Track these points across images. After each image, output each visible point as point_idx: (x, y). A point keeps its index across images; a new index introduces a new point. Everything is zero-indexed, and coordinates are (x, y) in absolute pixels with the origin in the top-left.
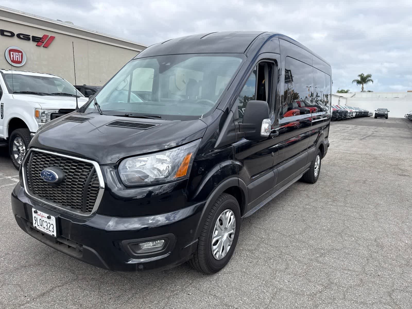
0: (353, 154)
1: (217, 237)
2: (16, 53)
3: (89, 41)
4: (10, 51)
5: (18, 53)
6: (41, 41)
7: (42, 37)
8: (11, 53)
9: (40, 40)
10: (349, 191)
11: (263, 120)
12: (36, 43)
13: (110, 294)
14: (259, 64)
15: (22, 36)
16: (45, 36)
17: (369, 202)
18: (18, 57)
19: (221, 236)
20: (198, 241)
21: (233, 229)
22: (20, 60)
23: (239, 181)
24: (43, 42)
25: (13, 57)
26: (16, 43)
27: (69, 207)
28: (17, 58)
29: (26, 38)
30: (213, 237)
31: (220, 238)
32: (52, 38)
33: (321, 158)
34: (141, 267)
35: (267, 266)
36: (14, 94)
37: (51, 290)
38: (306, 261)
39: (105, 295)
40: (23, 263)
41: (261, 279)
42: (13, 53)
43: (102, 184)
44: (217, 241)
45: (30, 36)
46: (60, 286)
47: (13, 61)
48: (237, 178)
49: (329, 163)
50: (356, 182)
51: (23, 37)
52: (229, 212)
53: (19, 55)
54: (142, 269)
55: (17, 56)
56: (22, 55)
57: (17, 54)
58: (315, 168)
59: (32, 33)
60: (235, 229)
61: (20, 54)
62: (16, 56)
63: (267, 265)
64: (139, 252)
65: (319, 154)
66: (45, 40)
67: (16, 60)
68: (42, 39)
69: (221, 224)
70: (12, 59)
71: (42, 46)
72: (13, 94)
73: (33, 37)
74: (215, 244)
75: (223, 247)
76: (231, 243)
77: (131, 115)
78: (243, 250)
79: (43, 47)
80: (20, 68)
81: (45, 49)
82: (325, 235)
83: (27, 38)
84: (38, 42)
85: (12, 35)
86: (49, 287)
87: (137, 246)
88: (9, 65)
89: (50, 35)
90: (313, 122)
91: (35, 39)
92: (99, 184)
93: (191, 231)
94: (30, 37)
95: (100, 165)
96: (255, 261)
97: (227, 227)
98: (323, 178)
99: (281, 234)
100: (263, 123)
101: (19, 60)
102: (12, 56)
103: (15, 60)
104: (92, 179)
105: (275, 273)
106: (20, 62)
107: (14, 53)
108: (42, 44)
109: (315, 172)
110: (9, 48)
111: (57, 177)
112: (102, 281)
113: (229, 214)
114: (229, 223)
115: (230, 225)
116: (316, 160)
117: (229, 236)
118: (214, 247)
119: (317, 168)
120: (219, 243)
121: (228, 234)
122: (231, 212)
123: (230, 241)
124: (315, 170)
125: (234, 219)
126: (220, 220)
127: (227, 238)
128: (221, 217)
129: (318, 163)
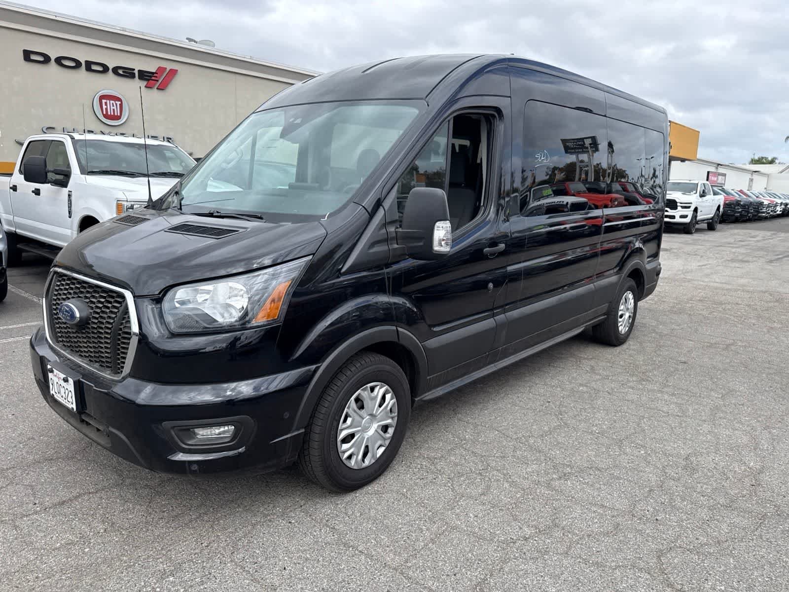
0: (736, 290)
1: (352, 428)
2: (112, 102)
3: (238, 76)
4: (102, 97)
5: (114, 102)
6: (153, 78)
7: (154, 71)
8: (104, 101)
9: (151, 77)
10: (685, 363)
11: (435, 223)
12: (145, 83)
13: (164, 512)
14: (455, 118)
15: (121, 72)
16: (161, 70)
17: (714, 387)
18: (115, 108)
19: (360, 428)
20: (305, 434)
21: (392, 418)
22: (119, 114)
23: (399, 333)
24: (158, 81)
25: (106, 109)
26: (111, 84)
27: (97, 365)
28: (114, 110)
29: (128, 73)
30: (339, 428)
31: (358, 431)
32: (173, 72)
33: (637, 299)
34: (195, 467)
35: (449, 487)
36: (88, 175)
37: (76, 498)
38: (526, 484)
39: (156, 512)
41: (427, 508)
42: (105, 101)
43: (135, 328)
44: (352, 436)
45: (134, 70)
46: (92, 493)
47: (107, 116)
48: (394, 328)
49: (674, 307)
50: (711, 346)
51: (123, 72)
52: (380, 388)
53: (116, 104)
54: (196, 471)
55: (113, 106)
56: (121, 105)
57: (113, 104)
58: (621, 316)
59: (138, 65)
60: (396, 418)
61: (118, 103)
62: (111, 107)
63: (449, 485)
64: (190, 442)
65: (630, 289)
66: (160, 78)
67: (112, 114)
68: (155, 75)
69: (362, 407)
70: (105, 113)
71: (156, 86)
73: (139, 71)
74: (346, 440)
75: (367, 447)
76: (387, 442)
77: (218, 212)
78: (418, 457)
79: (157, 89)
80: (116, 127)
81: (160, 92)
82: (589, 441)
83: (130, 73)
84: (148, 80)
85: (105, 69)
86: (75, 494)
87: (189, 432)
88: (99, 123)
89: (169, 66)
90: (605, 226)
91: (144, 75)
92: (130, 328)
93: (287, 415)
94: (134, 72)
95: (134, 297)
96: (430, 477)
97: (374, 412)
98: (644, 335)
99: (504, 434)
100: (436, 228)
101: (116, 114)
102: (104, 107)
103: (109, 113)
104: (123, 320)
105: (457, 499)
106: (118, 118)
107: (108, 101)
108: (155, 84)
109: (619, 324)
110: (100, 93)
111: (78, 315)
112: (160, 490)
113: (380, 391)
114: (380, 406)
115: (383, 410)
116: (623, 300)
117: (382, 430)
118: (345, 446)
119: (627, 315)
120: (357, 439)
121: (379, 426)
122: (386, 387)
123: (385, 439)
124: (620, 320)
125: (394, 400)
126: (357, 400)
127: (376, 433)
128: (359, 394)
129: (629, 307)
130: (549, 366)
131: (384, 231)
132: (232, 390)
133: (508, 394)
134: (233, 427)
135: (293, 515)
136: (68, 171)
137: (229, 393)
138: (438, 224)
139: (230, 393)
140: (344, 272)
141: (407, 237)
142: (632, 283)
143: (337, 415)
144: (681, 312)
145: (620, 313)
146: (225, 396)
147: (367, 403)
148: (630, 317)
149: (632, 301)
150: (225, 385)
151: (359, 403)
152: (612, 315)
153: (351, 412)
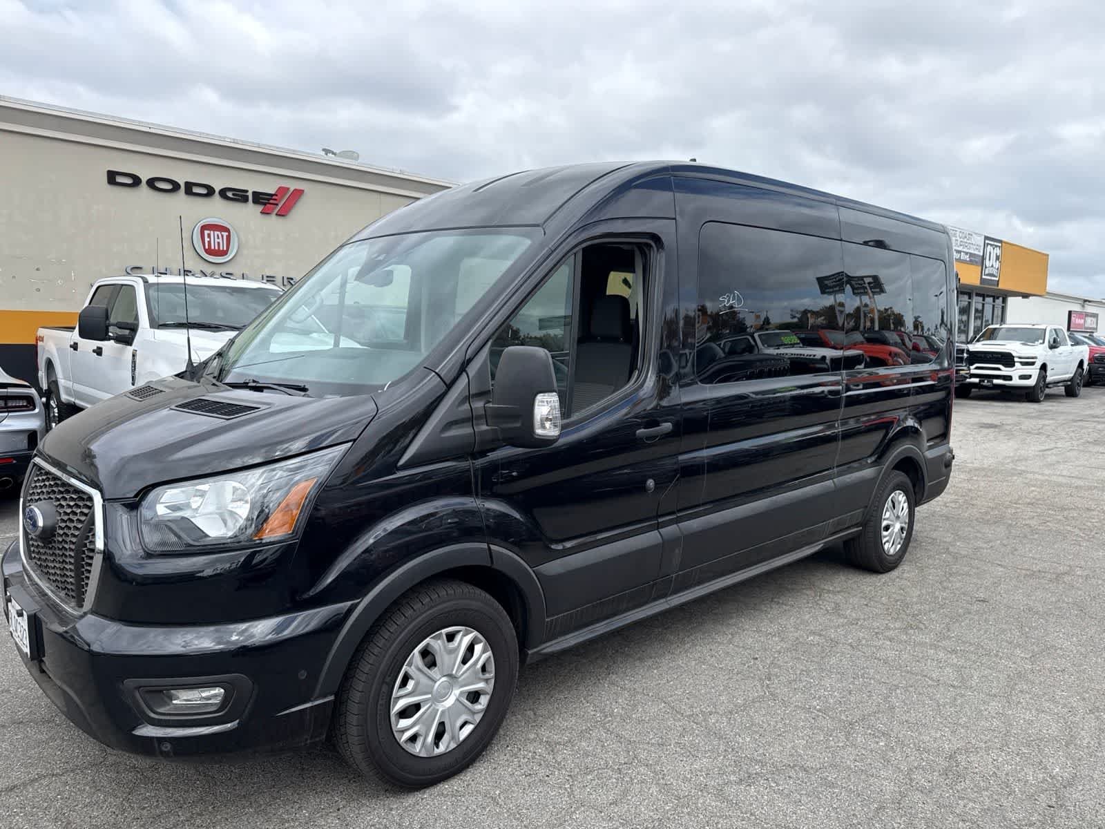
0: (1090, 488)
1: (414, 696)
2: (216, 233)
3: (383, 196)
4: (204, 228)
5: (219, 233)
6: (271, 201)
7: (273, 193)
8: (206, 232)
9: (268, 200)
10: (984, 601)
11: (536, 395)
12: (260, 208)
13: (144, 808)
14: (584, 250)
15: (230, 194)
16: (283, 190)
17: (1021, 641)
18: (220, 240)
19: (430, 696)
20: (334, 702)
21: (487, 681)
22: (225, 249)
23: (493, 554)
24: (277, 205)
25: (209, 242)
26: (217, 211)
27: (62, 594)
28: (219, 243)
29: (240, 196)
30: (394, 696)
31: (426, 701)
32: (298, 193)
33: (914, 502)
34: (167, 747)
35: (566, 789)
37: (33, 781)
38: (685, 788)
39: (133, 808)
40: (22, 713)
41: (522, 821)
42: (208, 232)
43: (100, 544)
44: (417, 707)
45: (247, 191)
46: (56, 775)
47: (209, 251)
48: (485, 546)
49: (987, 513)
50: (1032, 575)
51: (233, 195)
52: (464, 635)
53: (222, 236)
54: (169, 752)
55: (218, 238)
56: (229, 238)
57: (218, 236)
58: (887, 528)
59: (252, 185)
60: (493, 681)
61: (225, 234)
62: (216, 239)
63: (567, 786)
64: (161, 710)
65: (899, 487)
66: (280, 202)
67: (217, 248)
68: (274, 197)
69: (432, 664)
70: (207, 247)
71: (276, 211)
72: (156, 330)
73: (255, 193)
74: (405, 713)
75: (442, 724)
76: (478, 718)
79: (277, 214)
80: (221, 265)
81: (280, 220)
82: (802, 724)
83: (241, 196)
84: (265, 204)
85: (210, 192)
86: (34, 775)
87: (163, 695)
88: (198, 259)
89: (292, 186)
90: (847, 397)
91: (259, 198)
92: (93, 542)
93: (303, 675)
94: (247, 194)
95: (104, 501)
96: (542, 772)
97: (454, 672)
98: (929, 557)
99: (673, 708)
100: (537, 403)
101: (221, 249)
102: (207, 239)
103: (213, 248)
104: (89, 532)
105: (573, 809)
106: (224, 253)
107: (212, 232)
108: (273, 209)
109: (884, 541)
110: (202, 222)
111: (41, 523)
113: (464, 639)
114: (464, 662)
115: (468, 669)
116: (889, 504)
117: (467, 699)
118: (404, 723)
119: (898, 526)
120: (424, 713)
121: (461, 693)
122: (475, 633)
123: (474, 713)
124: (885, 533)
125: (489, 653)
126: (425, 653)
127: (457, 702)
128: (428, 645)
129: (900, 514)
130: (772, 601)
131: (466, 406)
132: (241, 633)
133: (696, 645)
134: (222, 691)
135: (323, 823)
136: (135, 324)
137: (234, 638)
138: (540, 397)
139: (237, 638)
140: (401, 466)
141: (499, 416)
142: (901, 477)
143: (392, 674)
144: (998, 521)
145: (884, 523)
146: (228, 642)
147: (442, 658)
148: (902, 529)
149: (906, 505)
150: (232, 627)
151: (429, 658)
152: (871, 525)
153: (412, 671)
